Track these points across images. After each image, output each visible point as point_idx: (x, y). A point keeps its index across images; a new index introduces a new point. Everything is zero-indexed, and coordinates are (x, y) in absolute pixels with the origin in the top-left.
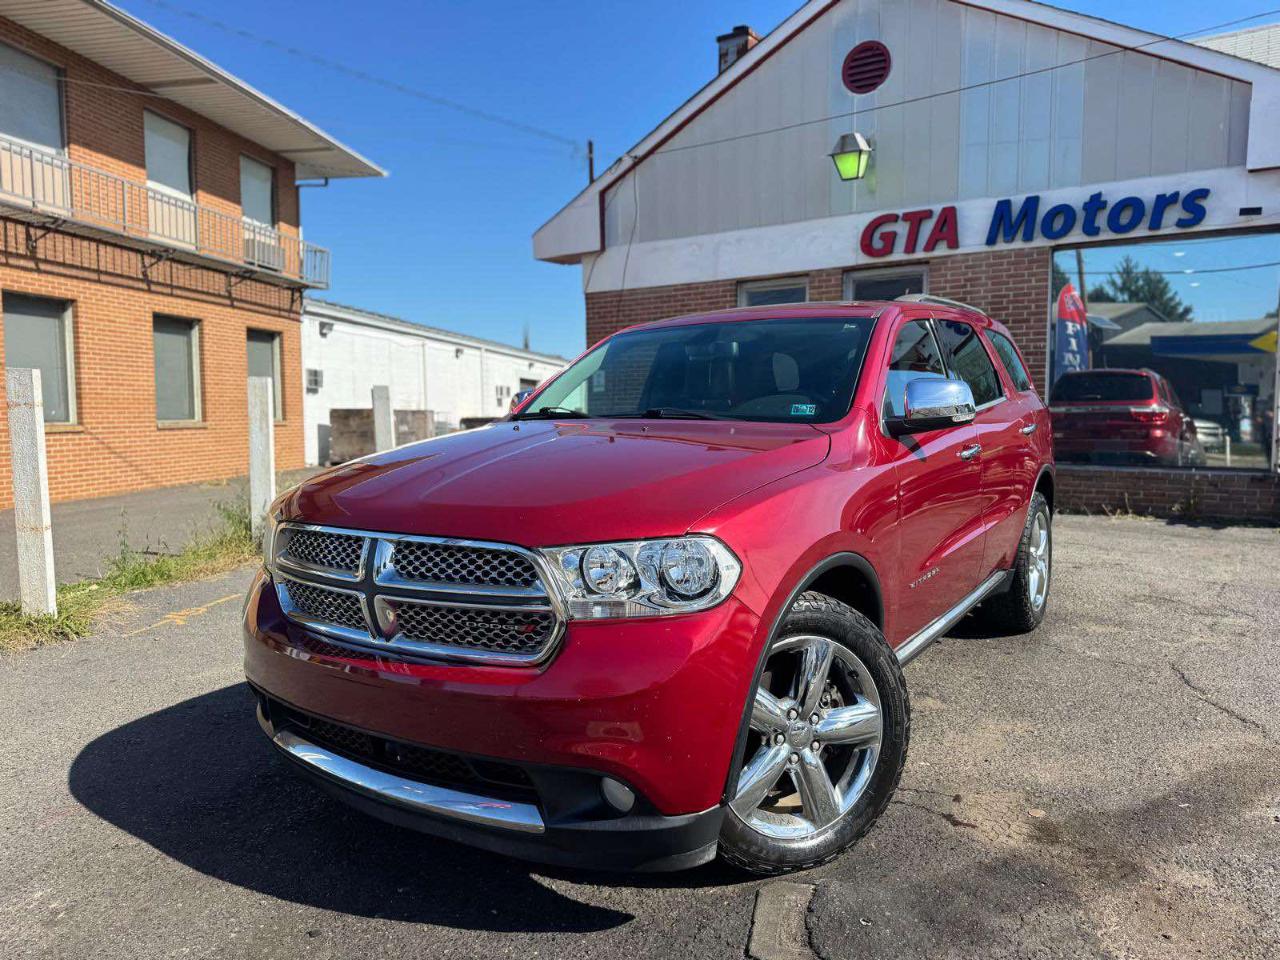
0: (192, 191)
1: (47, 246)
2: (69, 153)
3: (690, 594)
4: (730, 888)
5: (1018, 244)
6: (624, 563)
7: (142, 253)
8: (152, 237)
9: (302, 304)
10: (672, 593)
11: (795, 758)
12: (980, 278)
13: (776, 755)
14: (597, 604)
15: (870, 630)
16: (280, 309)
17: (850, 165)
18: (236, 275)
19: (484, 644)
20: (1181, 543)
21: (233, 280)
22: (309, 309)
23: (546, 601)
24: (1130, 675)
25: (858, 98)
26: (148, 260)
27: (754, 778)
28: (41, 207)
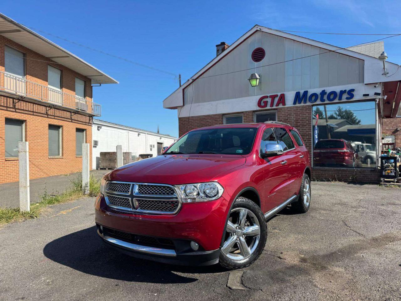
0: (61, 88)
1: (19, 105)
2: (26, 78)
3: (211, 196)
4: (222, 273)
5: (302, 104)
6: (196, 189)
7: (46, 106)
8: (49, 102)
9: (92, 121)
10: (207, 196)
11: (238, 239)
12: (292, 114)
13: (233, 239)
14: (189, 199)
15: (256, 207)
16: (86, 123)
17: (254, 83)
18: (73, 113)
19: (161, 210)
20: (351, 189)
21: (72, 114)
22: (94, 122)
23: (177, 198)
24: (331, 223)
25: (256, 64)
26: (48, 109)
27: (227, 244)
28: (18, 94)
